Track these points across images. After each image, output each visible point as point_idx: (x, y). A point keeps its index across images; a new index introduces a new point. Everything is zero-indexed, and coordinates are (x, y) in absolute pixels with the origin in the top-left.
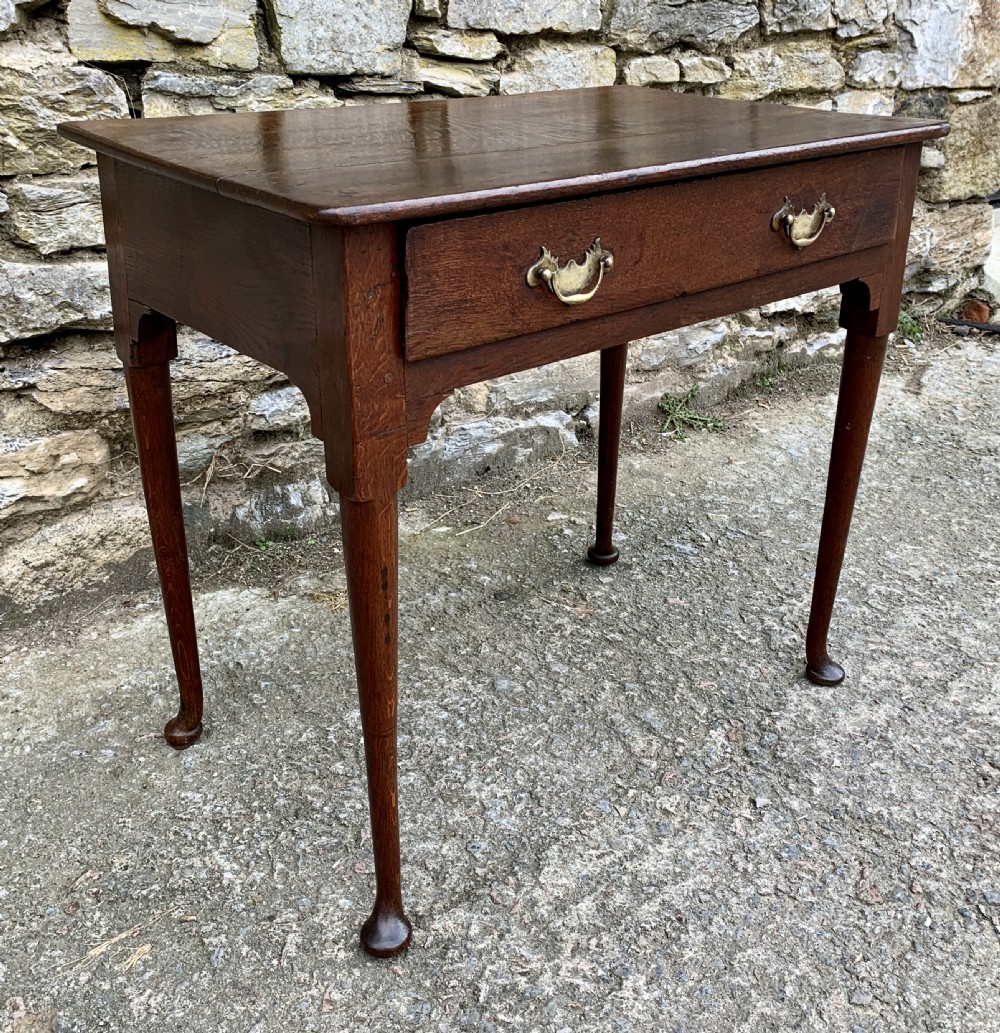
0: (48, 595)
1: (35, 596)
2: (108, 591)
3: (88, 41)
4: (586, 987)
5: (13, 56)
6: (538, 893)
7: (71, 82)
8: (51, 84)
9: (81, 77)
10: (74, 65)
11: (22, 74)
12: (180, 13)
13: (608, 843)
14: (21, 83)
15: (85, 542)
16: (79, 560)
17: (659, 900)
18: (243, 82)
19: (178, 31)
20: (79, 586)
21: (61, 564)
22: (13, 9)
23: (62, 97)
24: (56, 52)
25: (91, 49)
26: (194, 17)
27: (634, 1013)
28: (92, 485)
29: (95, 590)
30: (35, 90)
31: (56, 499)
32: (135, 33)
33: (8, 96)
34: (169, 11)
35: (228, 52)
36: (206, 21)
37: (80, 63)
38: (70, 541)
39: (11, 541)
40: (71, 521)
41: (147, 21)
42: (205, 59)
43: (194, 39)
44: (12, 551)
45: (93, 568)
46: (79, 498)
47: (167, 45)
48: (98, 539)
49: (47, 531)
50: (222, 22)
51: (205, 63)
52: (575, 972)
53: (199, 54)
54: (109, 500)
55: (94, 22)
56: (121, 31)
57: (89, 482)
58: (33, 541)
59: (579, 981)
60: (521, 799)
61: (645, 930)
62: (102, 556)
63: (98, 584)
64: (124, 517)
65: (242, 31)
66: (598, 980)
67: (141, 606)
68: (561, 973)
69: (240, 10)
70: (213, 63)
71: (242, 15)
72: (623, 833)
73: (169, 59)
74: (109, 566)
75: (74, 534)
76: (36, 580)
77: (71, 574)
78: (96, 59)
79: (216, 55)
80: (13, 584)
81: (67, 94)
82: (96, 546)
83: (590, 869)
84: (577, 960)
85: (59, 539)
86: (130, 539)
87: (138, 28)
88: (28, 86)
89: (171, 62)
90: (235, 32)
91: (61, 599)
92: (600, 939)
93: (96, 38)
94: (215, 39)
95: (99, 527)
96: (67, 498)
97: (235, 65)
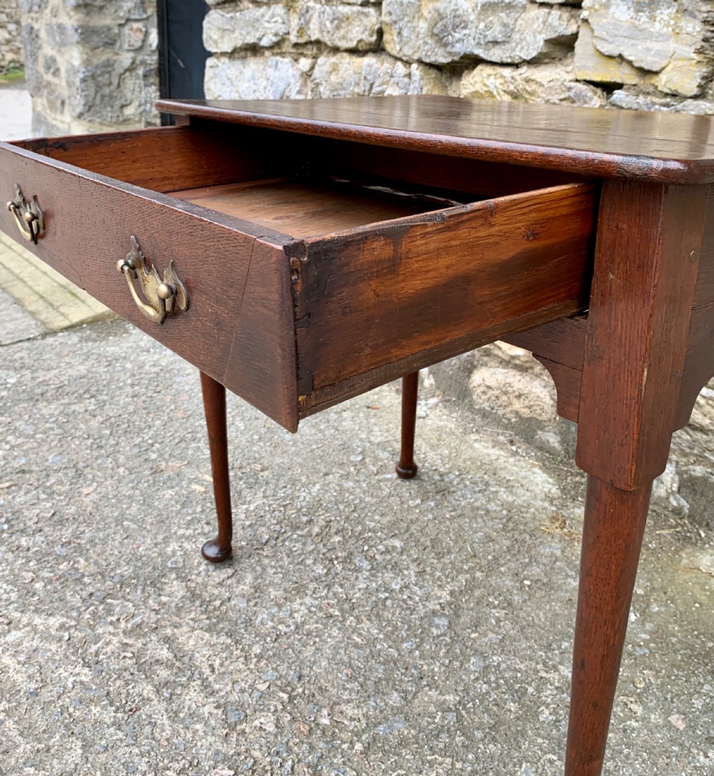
0: (486, 406)
1: (481, 401)
2: (512, 428)
3: (585, 66)
4: (94, 648)
5: (544, 73)
6: (185, 629)
7: (564, 92)
8: (554, 92)
9: (569, 89)
10: (571, 81)
11: (541, 85)
12: (640, 47)
13: (224, 673)
14: (540, 90)
15: (510, 390)
16: (504, 398)
17: (153, 697)
18: (673, 105)
19: (636, 61)
20: (500, 412)
21: (496, 392)
22: (542, 43)
23: (557, 102)
24: (567, 72)
25: (586, 71)
26: (648, 50)
27: (61, 670)
28: (526, 359)
29: (506, 422)
30: (544, 95)
31: (507, 354)
32: (613, 61)
33: (533, 98)
34: (633, 45)
35: (672, 79)
36: (658, 54)
37: (577, 81)
38: (503, 383)
39: (485, 364)
40: (512, 372)
41: (616, 53)
42: (656, 84)
43: (646, 67)
44: (484, 369)
45: (510, 408)
46: (517, 362)
47: (634, 72)
48: (517, 393)
49: (501, 370)
50: (670, 54)
51: (656, 87)
52: (108, 644)
53: (655, 80)
54: (536, 376)
55: (590, 52)
56: (605, 60)
57: (525, 356)
58: (492, 370)
59: (99, 644)
60: (289, 626)
61: (127, 685)
62: (517, 405)
63: (509, 420)
64: (534, 390)
65: (686, 62)
66: (97, 654)
67: (514, 448)
68: (111, 637)
69: (687, 44)
70: (660, 88)
71: (687, 49)
72: (233, 684)
73: (634, 83)
74: (517, 413)
75: (508, 380)
76: (484, 392)
77: (499, 402)
78: (588, 78)
79: (662, 82)
80: (475, 387)
81: (561, 100)
82: (516, 397)
83: (199, 659)
84: (117, 645)
85: (500, 377)
86: (532, 406)
87: (611, 57)
88: (542, 92)
89: (635, 85)
90: (680, 63)
91: (491, 413)
92: (130, 658)
93: (590, 64)
94: (663, 68)
95: (521, 386)
96: (513, 357)
97: (676, 91)
